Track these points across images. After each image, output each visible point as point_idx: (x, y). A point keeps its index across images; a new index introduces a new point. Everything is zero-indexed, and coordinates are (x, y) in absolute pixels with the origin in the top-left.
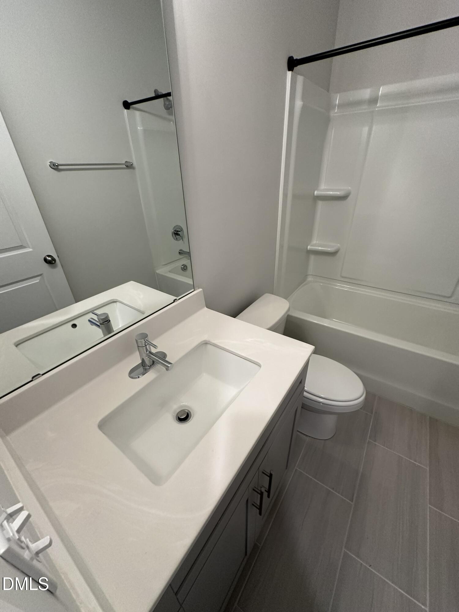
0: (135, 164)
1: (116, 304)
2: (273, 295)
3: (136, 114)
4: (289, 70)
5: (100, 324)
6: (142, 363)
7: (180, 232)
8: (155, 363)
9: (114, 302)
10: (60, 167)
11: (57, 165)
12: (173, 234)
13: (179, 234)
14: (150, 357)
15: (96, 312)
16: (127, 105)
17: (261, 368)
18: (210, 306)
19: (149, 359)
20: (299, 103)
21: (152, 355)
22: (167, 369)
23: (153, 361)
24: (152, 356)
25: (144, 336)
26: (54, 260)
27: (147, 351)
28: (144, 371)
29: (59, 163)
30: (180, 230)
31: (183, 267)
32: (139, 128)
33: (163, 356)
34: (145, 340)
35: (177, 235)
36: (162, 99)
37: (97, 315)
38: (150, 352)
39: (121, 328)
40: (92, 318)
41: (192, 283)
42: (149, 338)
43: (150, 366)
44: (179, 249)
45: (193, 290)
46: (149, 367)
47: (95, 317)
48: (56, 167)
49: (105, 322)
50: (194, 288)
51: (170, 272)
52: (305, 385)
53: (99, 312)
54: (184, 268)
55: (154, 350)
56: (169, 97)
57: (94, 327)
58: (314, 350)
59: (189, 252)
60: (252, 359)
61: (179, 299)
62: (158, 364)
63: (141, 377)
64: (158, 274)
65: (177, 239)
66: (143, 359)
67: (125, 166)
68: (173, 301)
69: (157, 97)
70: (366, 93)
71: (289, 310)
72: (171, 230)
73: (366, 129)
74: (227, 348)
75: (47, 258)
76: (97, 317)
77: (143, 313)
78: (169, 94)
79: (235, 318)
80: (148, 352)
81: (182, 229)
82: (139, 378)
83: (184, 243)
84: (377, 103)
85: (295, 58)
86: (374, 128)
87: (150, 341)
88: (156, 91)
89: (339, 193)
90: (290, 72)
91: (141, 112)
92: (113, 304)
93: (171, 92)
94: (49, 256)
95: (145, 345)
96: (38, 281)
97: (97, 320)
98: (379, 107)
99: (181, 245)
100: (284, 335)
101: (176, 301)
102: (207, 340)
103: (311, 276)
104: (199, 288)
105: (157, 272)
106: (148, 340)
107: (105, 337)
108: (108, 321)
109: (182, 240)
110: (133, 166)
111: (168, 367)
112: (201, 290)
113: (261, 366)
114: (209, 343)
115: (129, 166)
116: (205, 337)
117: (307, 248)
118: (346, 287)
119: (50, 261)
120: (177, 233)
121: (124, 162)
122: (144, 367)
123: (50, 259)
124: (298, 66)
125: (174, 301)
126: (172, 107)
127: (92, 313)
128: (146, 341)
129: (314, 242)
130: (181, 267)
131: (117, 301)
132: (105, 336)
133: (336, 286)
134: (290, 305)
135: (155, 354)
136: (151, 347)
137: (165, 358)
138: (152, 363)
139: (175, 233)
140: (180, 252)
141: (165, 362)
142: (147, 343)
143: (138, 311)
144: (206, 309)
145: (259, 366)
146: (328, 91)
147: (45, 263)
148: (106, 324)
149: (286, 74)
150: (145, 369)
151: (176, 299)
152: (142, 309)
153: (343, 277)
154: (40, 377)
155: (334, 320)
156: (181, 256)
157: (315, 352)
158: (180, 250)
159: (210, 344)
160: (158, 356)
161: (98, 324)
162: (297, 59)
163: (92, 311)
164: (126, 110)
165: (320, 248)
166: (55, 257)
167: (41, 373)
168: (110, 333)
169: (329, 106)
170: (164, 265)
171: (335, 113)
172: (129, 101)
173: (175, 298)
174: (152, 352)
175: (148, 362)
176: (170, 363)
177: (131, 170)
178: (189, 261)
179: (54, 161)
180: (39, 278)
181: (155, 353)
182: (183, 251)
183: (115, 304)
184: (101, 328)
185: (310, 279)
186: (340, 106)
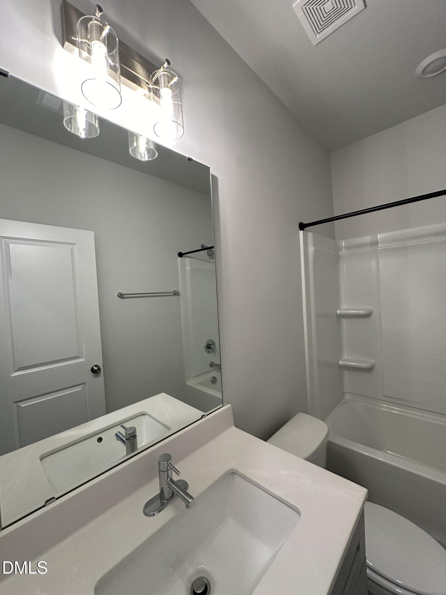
0: (181, 291)
1: (145, 417)
2: (307, 415)
3: (187, 260)
4: (301, 230)
5: (126, 439)
6: (160, 493)
7: (212, 345)
8: (175, 495)
9: (143, 414)
10: (125, 296)
11: (123, 294)
12: (206, 347)
13: (211, 347)
14: (170, 487)
15: (125, 425)
16: (181, 255)
17: (301, 516)
18: (239, 425)
19: (168, 489)
20: (311, 249)
21: (173, 483)
22: (188, 506)
23: (173, 492)
24: (173, 485)
25: (167, 457)
26: (99, 369)
27: (168, 478)
28: (161, 507)
29: (124, 293)
30: (212, 344)
31: (212, 379)
32: (187, 268)
33: (183, 486)
34: (168, 463)
35: (209, 348)
36: (206, 251)
37: (125, 429)
38: (171, 480)
39: (144, 446)
40: (119, 432)
41: (221, 397)
42: (172, 461)
43: (169, 500)
44: (211, 361)
45: (222, 405)
46: (167, 501)
47: (123, 431)
48: (122, 296)
49: (131, 437)
50: (222, 402)
51: (199, 384)
52: (366, 555)
53: (127, 425)
54: (214, 380)
55: (175, 478)
56: (212, 249)
57: (120, 442)
58: (367, 495)
59: (220, 365)
60: (288, 500)
61: (207, 415)
62: (178, 497)
63: (156, 514)
64: (187, 386)
65: (209, 352)
66: (162, 488)
67: (173, 294)
68: (201, 417)
69: (203, 249)
70: (367, 239)
71: (328, 435)
72: (204, 344)
73: (373, 263)
74: (258, 481)
75: (94, 367)
76: (125, 431)
77: (169, 429)
78: (212, 247)
79: (266, 441)
80: (169, 480)
81: (214, 342)
82: (154, 515)
83: (215, 355)
84: (378, 245)
85: (304, 223)
86: (381, 261)
87: (173, 465)
88: (202, 246)
89: (361, 312)
90: (302, 231)
91: (191, 258)
92: (141, 417)
93: (213, 246)
94: (96, 366)
95: (166, 470)
96: (80, 389)
97: (124, 435)
98: (380, 247)
99: (212, 358)
100: (326, 469)
101: (204, 417)
102: (235, 468)
103: (349, 393)
104: (227, 404)
105: (188, 383)
106: (171, 463)
107: (128, 456)
108: (135, 437)
109: (213, 353)
110: (180, 293)
111: (189, 502)
112: (229, 405)
113: (301, 513)
114: (237, 473)
115: (176, 294)
116: (233, 465)
117: (339, 363)
118: (396, 410)
119: (95, 371)
120: (209, 347)
121: (172, 291)
122: (161, 501)
123: (96, 368)
124: (308, 227)
125: (203, 417)
126: (213, 254)
127: (121, 426)
128: (170, 465)
129: (345, 357)
130: (210, 380)
131: (146, 414)
132: (127, 454)
133: (383, 407)
134: (328, 427)
135: (177, 483)
136: (173, 471)
137: (187, 490)
138: (171, 495)
139: (207, 347)
140: (210, 365)
141: (186, 496)
142: (170, 467)
143: (165, 427)
144: (234, 428)
145: (298, 513)
146: (334, 239)
147: (92, 372)
148: (132, 439)
149: (299, 233)
150: (163, 502)
151: (204, 415)
152: (169, 424)
153: (386, 396)
154: (54, 501)
155: (389, 452)
156: (212, 369)
157: (370, 498)
158: (211, 363)
159: (238, 475)
160: (179, 486)
161: (124, 439)
162: (306, 224)
163: (121, 424)
164: (179, 258)
165: (352, 363)
166: (101, 367)
167: (56, 497)
168: (133, 451)
169: (338, 249)
170: (195, 377)
171: (343, 252)
172: (183, 252)
173: (203, 413)
174: (173, 480)
175: (167, 495)
176: (191, 498)
177: (178, 296)
178: (219, 373)
179: (121, 292)
180: (82, 386)
181: (176, 481)
182: (214, 363)
183: (143, 416)
184: (126, 445)
185: (347, 397)
186: (347, 248)
